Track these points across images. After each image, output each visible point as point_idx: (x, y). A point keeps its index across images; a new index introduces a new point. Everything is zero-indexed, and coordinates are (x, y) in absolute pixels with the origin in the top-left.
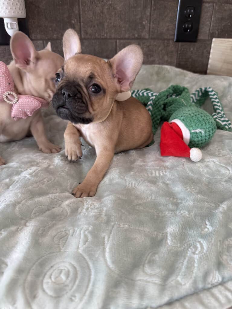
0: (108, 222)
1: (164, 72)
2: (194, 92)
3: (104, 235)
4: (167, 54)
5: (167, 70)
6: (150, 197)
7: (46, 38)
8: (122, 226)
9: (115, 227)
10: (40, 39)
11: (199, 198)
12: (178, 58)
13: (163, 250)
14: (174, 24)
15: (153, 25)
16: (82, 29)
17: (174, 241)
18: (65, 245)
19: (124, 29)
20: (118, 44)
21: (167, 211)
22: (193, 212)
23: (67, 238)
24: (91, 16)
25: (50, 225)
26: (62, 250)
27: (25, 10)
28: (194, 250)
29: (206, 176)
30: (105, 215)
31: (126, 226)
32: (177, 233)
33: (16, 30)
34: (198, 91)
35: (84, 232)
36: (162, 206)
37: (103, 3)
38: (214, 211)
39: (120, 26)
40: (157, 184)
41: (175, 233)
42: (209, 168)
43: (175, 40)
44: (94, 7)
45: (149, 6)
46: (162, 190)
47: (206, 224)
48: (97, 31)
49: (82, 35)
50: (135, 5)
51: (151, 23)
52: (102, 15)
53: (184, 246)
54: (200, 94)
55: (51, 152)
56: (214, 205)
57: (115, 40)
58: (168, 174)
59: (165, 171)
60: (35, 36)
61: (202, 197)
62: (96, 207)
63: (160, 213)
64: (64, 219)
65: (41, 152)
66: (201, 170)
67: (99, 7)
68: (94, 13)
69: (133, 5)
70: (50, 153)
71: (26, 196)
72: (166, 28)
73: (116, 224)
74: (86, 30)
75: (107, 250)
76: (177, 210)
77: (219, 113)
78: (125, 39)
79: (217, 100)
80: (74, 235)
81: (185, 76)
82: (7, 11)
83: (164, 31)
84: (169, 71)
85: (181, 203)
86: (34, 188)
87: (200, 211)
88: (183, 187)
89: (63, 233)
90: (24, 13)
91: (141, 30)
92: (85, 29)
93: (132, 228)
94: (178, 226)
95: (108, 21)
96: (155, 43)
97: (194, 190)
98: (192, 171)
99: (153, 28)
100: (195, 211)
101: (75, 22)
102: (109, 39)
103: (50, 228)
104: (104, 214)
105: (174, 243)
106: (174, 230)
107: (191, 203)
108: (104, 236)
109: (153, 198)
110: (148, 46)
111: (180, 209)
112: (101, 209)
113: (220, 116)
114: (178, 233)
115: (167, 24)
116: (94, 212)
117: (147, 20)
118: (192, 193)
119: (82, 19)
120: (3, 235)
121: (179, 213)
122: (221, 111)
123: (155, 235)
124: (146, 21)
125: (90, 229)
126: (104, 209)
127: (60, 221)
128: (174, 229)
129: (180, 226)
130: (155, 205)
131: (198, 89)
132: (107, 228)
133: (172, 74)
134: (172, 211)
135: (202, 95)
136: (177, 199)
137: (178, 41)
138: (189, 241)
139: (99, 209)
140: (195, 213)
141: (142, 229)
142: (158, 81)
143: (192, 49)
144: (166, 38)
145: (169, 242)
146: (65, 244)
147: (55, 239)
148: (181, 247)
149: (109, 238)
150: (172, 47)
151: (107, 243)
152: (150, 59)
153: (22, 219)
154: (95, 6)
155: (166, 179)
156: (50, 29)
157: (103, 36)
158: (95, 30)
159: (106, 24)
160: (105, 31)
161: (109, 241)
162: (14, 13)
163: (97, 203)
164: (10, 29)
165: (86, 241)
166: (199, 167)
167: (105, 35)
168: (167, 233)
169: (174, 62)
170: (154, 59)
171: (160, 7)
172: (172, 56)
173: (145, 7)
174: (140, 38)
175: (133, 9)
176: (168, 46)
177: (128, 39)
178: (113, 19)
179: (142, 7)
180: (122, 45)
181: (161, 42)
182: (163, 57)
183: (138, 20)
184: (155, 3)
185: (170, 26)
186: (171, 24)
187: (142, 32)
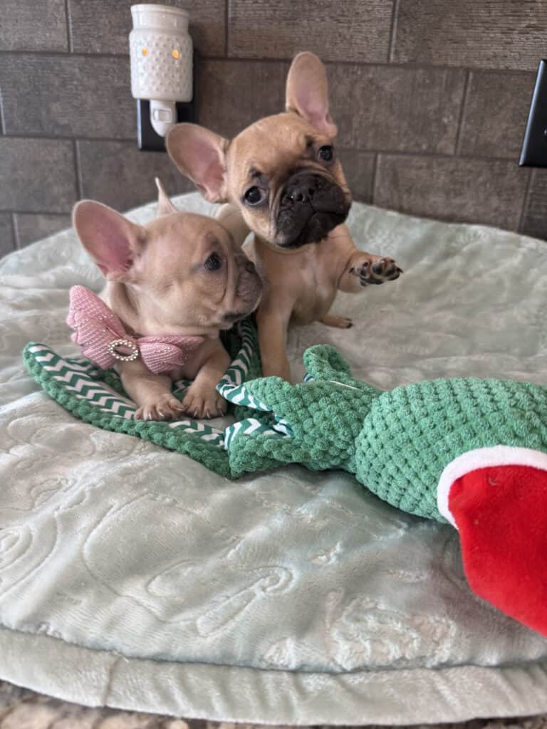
3: (114, 501)
4: (499, 194)
12: (528, 203)
13: (211, 562)
14: (522, 126)
15: (468, 127)
18: (45, 503)
19: (396, 132)
20: (379, 162)
23: (55, 493)
26: (34, 510)
28: (268, 583)
30: (146, 474)
31: (168, 500)
33: (169, 124)
35: (85, 488)
37: (354, 77)
39: (387, 125)
43: (521, 163)
45: (461, 85)
47: (333, 549)
50: (428, 81)
51: (464, 122)
52: (349, 101)
57: (372, 155)
62: (145, 459)
67: (344, 84)
69: (421, 82)
72: (499, 134)
73: (151, 493)
78: (396, 152)
80: (68, 491)
83: (495, 140)
89: (55, 483)
91: (436, 136)
93: (177, 506)
95: (361, 113)
96: (469, 166)
99: (467, 133)
102: (361, 151)
104: (146, 471)
105: (239, 557)
110: (452, 172)
112: (152, 463)
115: (504, 125)
117: (453, 113)
123: (219, 533)
124: (451, 117)
125: (98, 485)
126: (156, 465)
128: (260, 534)
132: (130, 494)
134: (290, 504)
137: (528, 164)
138: (274, 566)
139: (147, 463)
141: (197, 512)
144: (499, 156)
147: (34, 490)
149: (119, 509)
150: (512, 176)
151: (110, 516)
157: (347, 143)
159: (356, 119)
160: (353, 134)
161: (115, 515)
162: (166, 91)
164: (158, 121)
165: (77, 503)
167: (353, 143)
168: (243, 538)
169: (515, 214)
170: (464, 201)
171: (487, 87)
172: (512, 197)
173: (451, 87)
174: (432, 153)
175: (421, 90)
176: (502, 175)
177: (405, 153)
178: (373, 108)
179: (444, 86)
180: (387, 166)
181: (484, 163)
182: (487, 199)
183: (432, 114)
184: (475, 78)
185: (509, 131)
186: (511, 125)
187: (439, 139)
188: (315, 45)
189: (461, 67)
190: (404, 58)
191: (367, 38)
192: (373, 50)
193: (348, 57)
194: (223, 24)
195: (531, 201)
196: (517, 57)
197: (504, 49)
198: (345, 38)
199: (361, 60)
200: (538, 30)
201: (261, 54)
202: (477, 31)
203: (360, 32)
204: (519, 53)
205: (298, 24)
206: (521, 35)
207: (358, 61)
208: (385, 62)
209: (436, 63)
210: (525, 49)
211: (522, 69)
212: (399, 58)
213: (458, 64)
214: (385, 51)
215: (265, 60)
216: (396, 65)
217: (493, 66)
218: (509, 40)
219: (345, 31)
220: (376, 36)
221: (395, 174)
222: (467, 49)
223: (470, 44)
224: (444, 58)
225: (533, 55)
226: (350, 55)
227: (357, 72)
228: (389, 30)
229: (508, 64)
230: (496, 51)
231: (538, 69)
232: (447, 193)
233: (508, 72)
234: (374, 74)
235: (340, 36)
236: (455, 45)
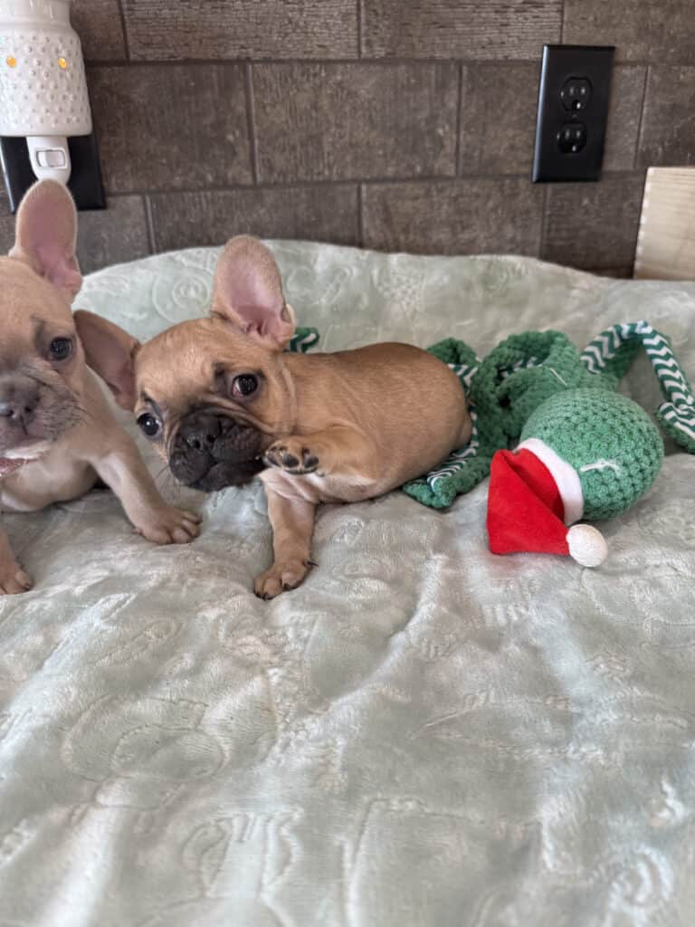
0: (351, 794)
1: (505, 275)
2: (598, 338)
3: (338, 839)
4: (513, 221)
5: (513, 270)
6: (482, 697)
7: (153, 187)
8: (395, 805)
9: (375, 812)
10: (135, 192)
11: (638, 697)
12: (546, 227)
13: (531, 888)
14: (530, 132)
15: (469, 138)
16: (258, 156)
17: (563, 854)
18: (220, 875)
19: (381, 152)
20: (364, 195)
21: (538, 744)
22: (621, 748)
23: (225, 850)
24: (283, 119)
25: (169, 803)
26: (209, 894)
27: (90, 110)
28: (629, 887)
29: (652, 616)
30: (344, 769)
31: (411, 805)
32: (573, 826)
33: (64, 170)
34: (610, 335)
35: (278, 830)
36: (522, 728)
37: (318, 81)
38: (686, 745)
39: (368, 143)
40: (504, 649)
41: (566, 827)
42: (663, 593)
43: (534, 178)
44: (291, 93)
45: (454, 83)
46: (521, 672)
47: (665, 794)
48: (301, 162)
49: (258, 175)
50: (413, 81)
51: (463, 132)
52: (314, 114)
53: (596, 874)
54: (617, 343)
55: (173, 541)
56: (684, 724)
57: (356, 186)
58: (533, 613)
59: (524, 603)
60: (119, 181)
61: (647, 694)
62: (311, 737)
63: (516, 751)
64: (214, 775)
65: (141, 538)
66: (637, 596)
67: (305, 91)
68: (291, 109)
69: (405, 82)
70: (167, 543)
71: (94, 693)
72: (506, 144)
73: (376, 800)
74: (269, 160)
75: (353, 893)
76: (568, 741)
77: (680, 402)
78: (384, 180)
79: (671, 363)
80: (245, 839)
81: (570, 287)
82: (37, 119)
83: (501, 153)
84: (520, 272)
85: (580, 716)
86: (116, 662)
87: (641, 745)
88: (584, 660)
89: (212, 832)
90: (86, 120)
91: (431, 153)
92: (266, 156)
93: (427, 810)
94: (573, 800)
95: (333, 130)
96: (475, 190)
97: (618, 667)
98: (608, 600)
99: (467, 145)
100: (627, 745)
101: (236, 139)
102: (338, 182)
103: (170, 811)
104: (338, 762)
105: (565, 861)
106: (561, 815)
107: (612, 717)
108: (342, 842)
109: (492, 700)
110: (456, 199)
111: (577, 737)
112: (330, 742)
113: (685, 413)
114: (576, 824)
115: (510, 132)
116: (307, 757)
117: (449, 121)
118: (612, 679)
119: (256, 129)
120: (26, 842)
121: (575, 752)
122: (686, 394)
123: (501, 830)
124: (447, 127)
125: (296, 816)
126: (339, 743)
127: (200, 782)
128: (562, 810)
129: (581, 799)
130: (499, 725)
131: (611, 329)
132: (351, 815)
133: (530, 279)
134: (554, 744)
135: (620, 347)
136: (566, 699)
137: (542, 179)
138: (612, 854)
139: (322, 744)
140: (626, 754)
141: (459, 812)
142: (487, 304)
143: (586, 202)
144: (508, 172)
145: (547, 857)
146: (218, 871)
147: (188, 853)
148: (587, 876)
149: (356, 849)
150: (526, 195)
151: (352, 870)
152: (461, 236)
153: (84, 778)
154: (295, 91)
155: (530, 634)
156: (164, 161)
157: (319, 174)
158: (295, 157)
159: (327, 139)
160: (326, 161)
161: (358, 863)
162: (56, 122)
163: (314, 721)
164: (44, 168)
165: (285, 861)
166: (630, 587)
167: (327, 173)
168: (539, 824)
169: (534, 243)
170: (474, 234)
171: (486, 83)
172: (528, 223)
173: (442, 86)
174: (429, 177)
175: (406, 94)
176: (514, 195)
177: (394, 180)
178: (347, 123)
179: (433, 85)
180: (375, 199)
181: (492, 183)
182: (500, 228)
183: (423, 124)
184: (470, 72)
185: (518, 139)
186: (520, 132)
187: (435, 157)
188: (257, 37)
189: (452, 59)
190: (380, 51)
191: (327, 24)
192: (338, 41)
193: (305, 52)
194: (116, 10)
195: (549, 225)
196: (516, 42)
197: (500, 33)
198: (297, 25)
199: (324, 57)
200: (537, 7)
201: (182, 54)
202: (467, 10)
203: (316, 16)
204: (518, 37)
205: (229, 7)
206: (519, 14)
207: (318, 57)
208: (355, 56)
209: (422, 55)
210: (523, 33)
211: (523, 58)
212: (372, 52)
213: (447, 56)
214: (354, 43)
215: (187, 62)
216: (371, 61)
217: (489, 56)
218: (505, 21)
219: (296, 15)
220: (339, 22)
221: (386, 209)
222: (456, 34)
223: (460, 27)
224: (428, 49)
225: (535, 40)
226: (309, 49)
227: (320, 72)
228: (355, 12)
229: (507, 53)
230: (491, 36)
231: (542, 58)
232: (453, 227)
233: (507, 62)
234: (343, 74)
235: (290, 22)
236: (441, 30)
